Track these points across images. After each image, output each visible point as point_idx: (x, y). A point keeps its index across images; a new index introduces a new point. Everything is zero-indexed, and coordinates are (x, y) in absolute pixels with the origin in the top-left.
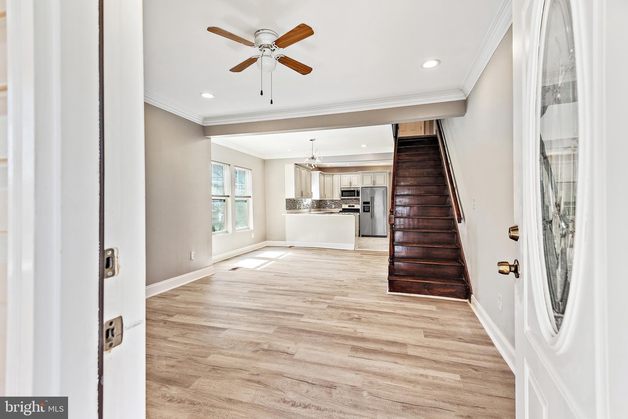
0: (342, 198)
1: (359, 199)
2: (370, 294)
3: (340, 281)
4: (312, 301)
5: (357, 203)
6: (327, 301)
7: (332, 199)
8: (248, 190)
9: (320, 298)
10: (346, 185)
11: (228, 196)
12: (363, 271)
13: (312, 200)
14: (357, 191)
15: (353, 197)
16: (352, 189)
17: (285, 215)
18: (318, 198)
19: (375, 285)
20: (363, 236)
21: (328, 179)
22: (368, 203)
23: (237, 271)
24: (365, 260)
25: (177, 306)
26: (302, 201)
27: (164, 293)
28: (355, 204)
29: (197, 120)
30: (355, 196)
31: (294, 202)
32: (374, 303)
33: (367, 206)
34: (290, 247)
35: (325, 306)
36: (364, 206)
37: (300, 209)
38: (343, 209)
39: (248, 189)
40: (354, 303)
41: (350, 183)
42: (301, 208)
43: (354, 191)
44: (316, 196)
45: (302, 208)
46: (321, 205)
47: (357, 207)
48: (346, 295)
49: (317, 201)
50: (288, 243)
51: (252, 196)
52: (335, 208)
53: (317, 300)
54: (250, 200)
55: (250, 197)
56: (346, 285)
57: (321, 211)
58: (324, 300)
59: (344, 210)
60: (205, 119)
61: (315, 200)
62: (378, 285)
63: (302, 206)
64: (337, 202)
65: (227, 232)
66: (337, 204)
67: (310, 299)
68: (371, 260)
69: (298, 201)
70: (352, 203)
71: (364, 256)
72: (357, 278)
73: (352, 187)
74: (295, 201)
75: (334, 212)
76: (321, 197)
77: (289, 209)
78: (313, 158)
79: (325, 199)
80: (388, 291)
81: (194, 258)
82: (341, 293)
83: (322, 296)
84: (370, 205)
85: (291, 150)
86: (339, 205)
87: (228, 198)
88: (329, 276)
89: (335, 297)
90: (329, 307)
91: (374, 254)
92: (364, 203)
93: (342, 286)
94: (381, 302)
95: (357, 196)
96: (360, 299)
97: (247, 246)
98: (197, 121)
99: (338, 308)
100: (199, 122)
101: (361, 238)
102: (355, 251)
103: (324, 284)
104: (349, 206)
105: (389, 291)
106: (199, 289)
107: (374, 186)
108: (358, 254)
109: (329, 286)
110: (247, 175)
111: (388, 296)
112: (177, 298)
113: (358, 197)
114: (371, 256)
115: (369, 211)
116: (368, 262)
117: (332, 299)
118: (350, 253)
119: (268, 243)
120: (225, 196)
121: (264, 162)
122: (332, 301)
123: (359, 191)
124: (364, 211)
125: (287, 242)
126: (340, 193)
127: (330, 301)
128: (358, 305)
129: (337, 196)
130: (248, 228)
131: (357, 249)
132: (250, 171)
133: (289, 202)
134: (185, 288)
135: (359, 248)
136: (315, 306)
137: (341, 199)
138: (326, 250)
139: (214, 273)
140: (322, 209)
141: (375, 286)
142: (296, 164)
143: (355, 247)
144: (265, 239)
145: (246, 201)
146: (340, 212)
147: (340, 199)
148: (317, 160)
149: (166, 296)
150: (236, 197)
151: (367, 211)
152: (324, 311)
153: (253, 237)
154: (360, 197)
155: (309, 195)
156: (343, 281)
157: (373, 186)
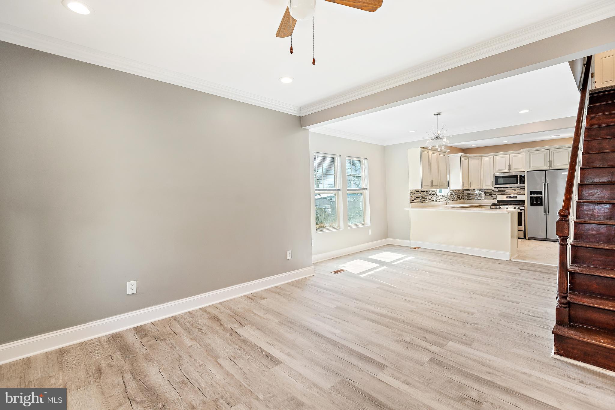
0: (498, 186)
1: (524, 187)
2: (515, 350)
3: (468, 313)
4: (409, 343)
5: (521, 192)
6: (434, 348)
7: (481, 188)
8: (364, 182)
9: (425, 339)
10: (502, 169)
11: (339, 190)
12: (514, 300)
13: (450, 190)
14: (520, 176)
15: (516, 185)
16: (514, 174)
17: (409, 210)
18: (459, 187)
19: (529, 331)
20: (530, 239)
21: (474, 162)
22: (541, 193)
23: (339, 274)
24: (524, 279)
25: (256, 313)
26: (434, 192)
27: (256, 293)
28: (517, 194)
29: (292, 111)
30: (517, 183)
31: (422, 193)
32: (518, 371)
33: (537, 197)
34: (416, 248)
35: (425, 357)
36: (532, 198)
37: (431, 201)
38: (498, 201)
39: (364, 180)
40: (479, 362)
41: (510, 167)
42: (433, 200)
43: (516, 176)
44: (456, 185)
45: (435, 201)
46: (466, 195)
47: (520, 198)
48: (468, 343)
49: (460, 190)
50: (414, 243)
51: (368, 188)
52: (486, 199)
53: (418, 341)
54: (367, 192)
55: (366, 189)
56: (476, 322)
57: (465, 203)
58: (428, 345)
59: (500, 203)
60: (300, 109)
61: (453, 191)
62: (537, 333)
63: (435, 198)
64: (489, 191)
65: (339, 228)
66: (489, 194)
67: (408, 339)
68: (535, 281)
69: (428, 192)
70: (512, 193)
71: (524, 273)
72: (499, 312)
73: (512, 171)
74: (424, 192)
75: (483, 205)
76: (463, 185)
77: (415, 203)
78: (438, 137)
79: (470, 188)
80: (553, 352)
81: (290, 258)
82: (463, 336)
83: (428, 336)
84: (543, 196)
85: (414, 131)
86: (492, 195)
87: (339, 191)
88: (454, 301)
89: (451, 343)
90: (432, 360)
91: (543, 270)
92: (532, 193)
93: (469, 323)
94: (533, 372)
95: (520, 183)
96: (493, 358)
97: (363, 243)
98: (293, 113)
99: (447, 367)
100: (296, 113)
101: (526, 241)
102: (510, 262)
103: (441, 314)
104: (508, 197)
105: (555, 353)
106: (288, 293)
107: (551, 168)
108: (515, 269)
109: (446, 319)
110: (363, 166)
111: (552, 362)
112: (263, 302)
113: (522, 185)
114: (537, 273)
115: (541, 204)
116: (529, 284)
117: (441, 346)
118: (501, 266)
119: (390, 241)
120: (335, 190)
121: (384, 149)
122: (442, 351)
123: (524, 176)
124: (532, 204)
125: (412, 241)
126: (493, 179)
127: (439, 348)
128: (485, 369)
129: (489, 184)
130: (365, 224)
131: (514, 259)
132: (366, 160)
133: (415, 194)
134: (277, 291)
135: (519, 257)
136: (411, 353)
137: (495, 188)
138: (463, 257)
139: (315, 274)
140: (466, 201)
141: (530, 335)
142: (423, 148)
143: (511, 255)
144: (386, 235)
145: (362, 194)
146: (493, 205)
147: (493, 188)
148: (444, 140)
149: (255, 298)
150: (348, 190)
151: (537, 204)
152: (421, 368)
153: (370, 233)
154: (525, 185)
155: (447, 185)
156: (473, 314)
157: (548, 169)
